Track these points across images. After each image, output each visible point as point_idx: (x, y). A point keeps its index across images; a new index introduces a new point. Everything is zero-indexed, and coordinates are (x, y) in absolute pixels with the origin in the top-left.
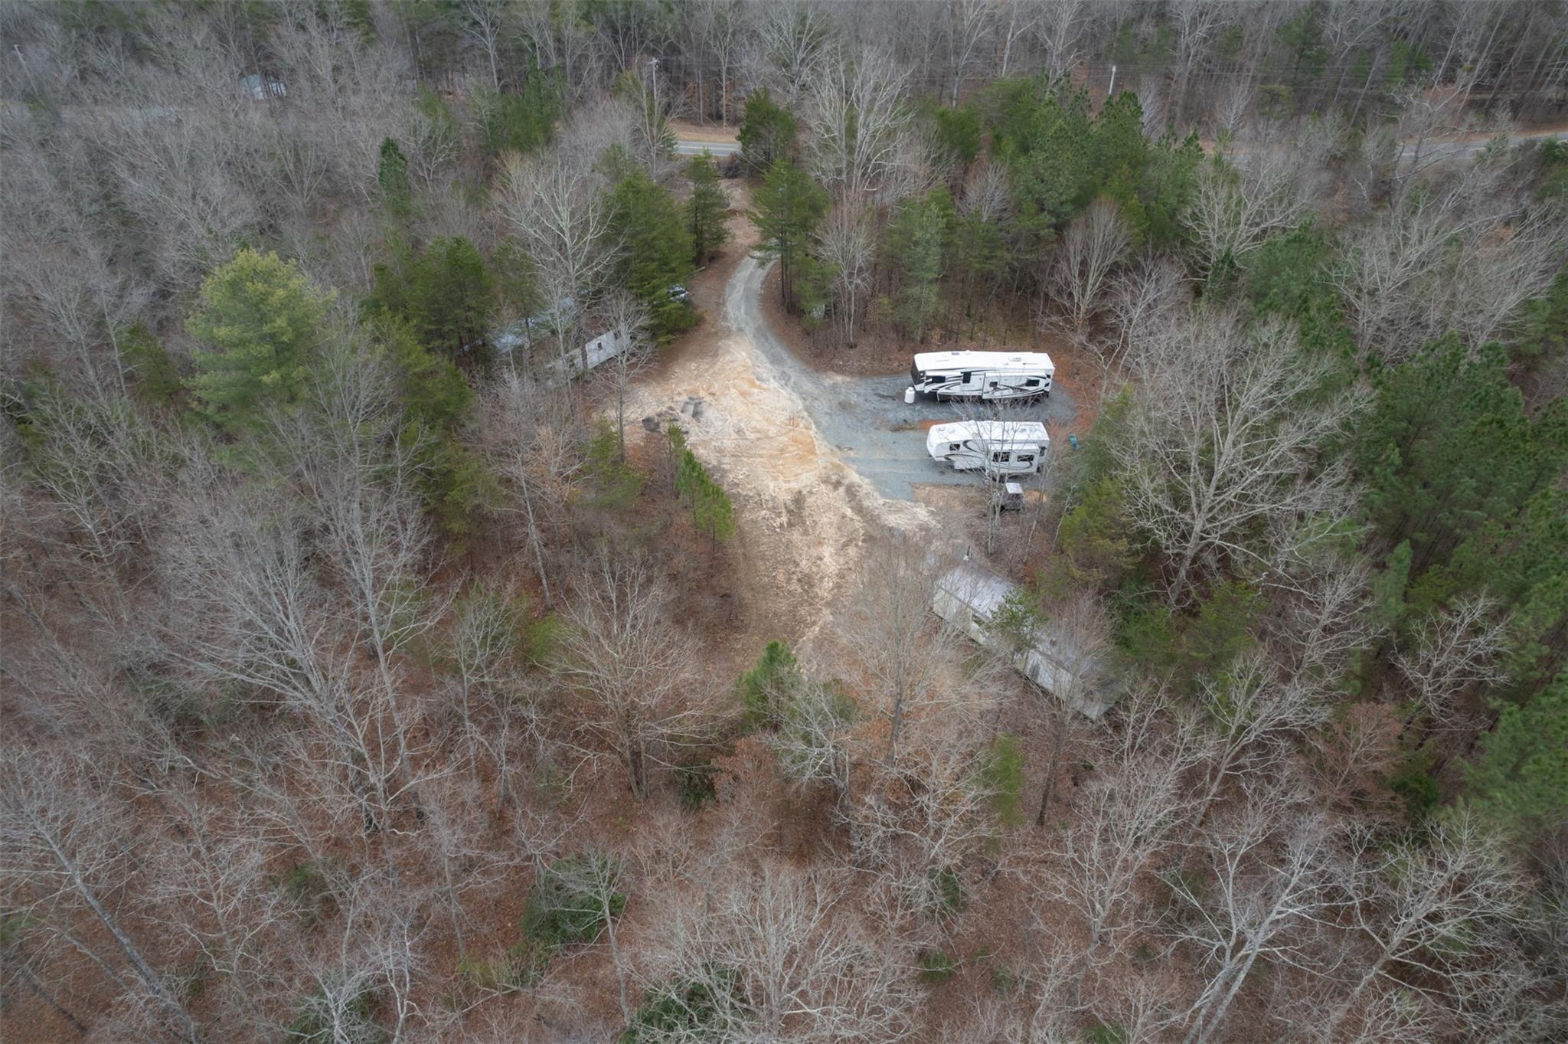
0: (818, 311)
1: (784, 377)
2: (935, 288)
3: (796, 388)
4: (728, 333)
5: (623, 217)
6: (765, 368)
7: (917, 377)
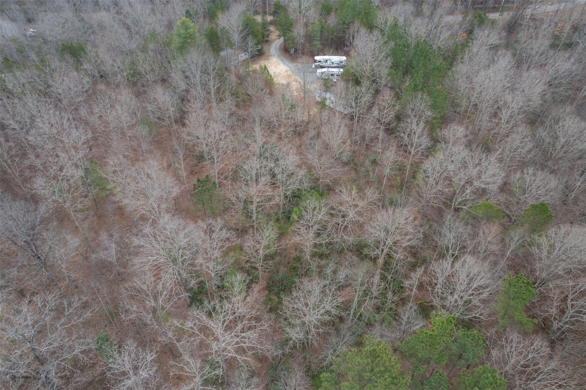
0: (292, 51)
1: (285, 64)
2: (319, 42)
3: (287, 66)
4: (271, 56)
5: (247, 24)
6: (280, 62)
7: (315, 61)
